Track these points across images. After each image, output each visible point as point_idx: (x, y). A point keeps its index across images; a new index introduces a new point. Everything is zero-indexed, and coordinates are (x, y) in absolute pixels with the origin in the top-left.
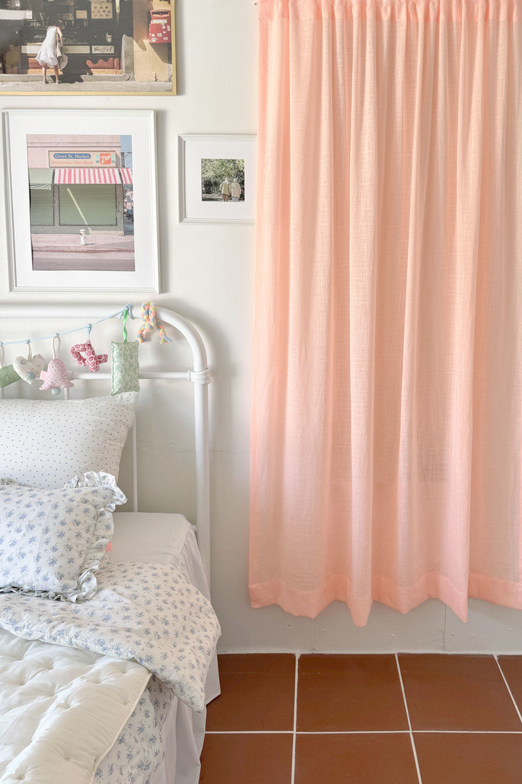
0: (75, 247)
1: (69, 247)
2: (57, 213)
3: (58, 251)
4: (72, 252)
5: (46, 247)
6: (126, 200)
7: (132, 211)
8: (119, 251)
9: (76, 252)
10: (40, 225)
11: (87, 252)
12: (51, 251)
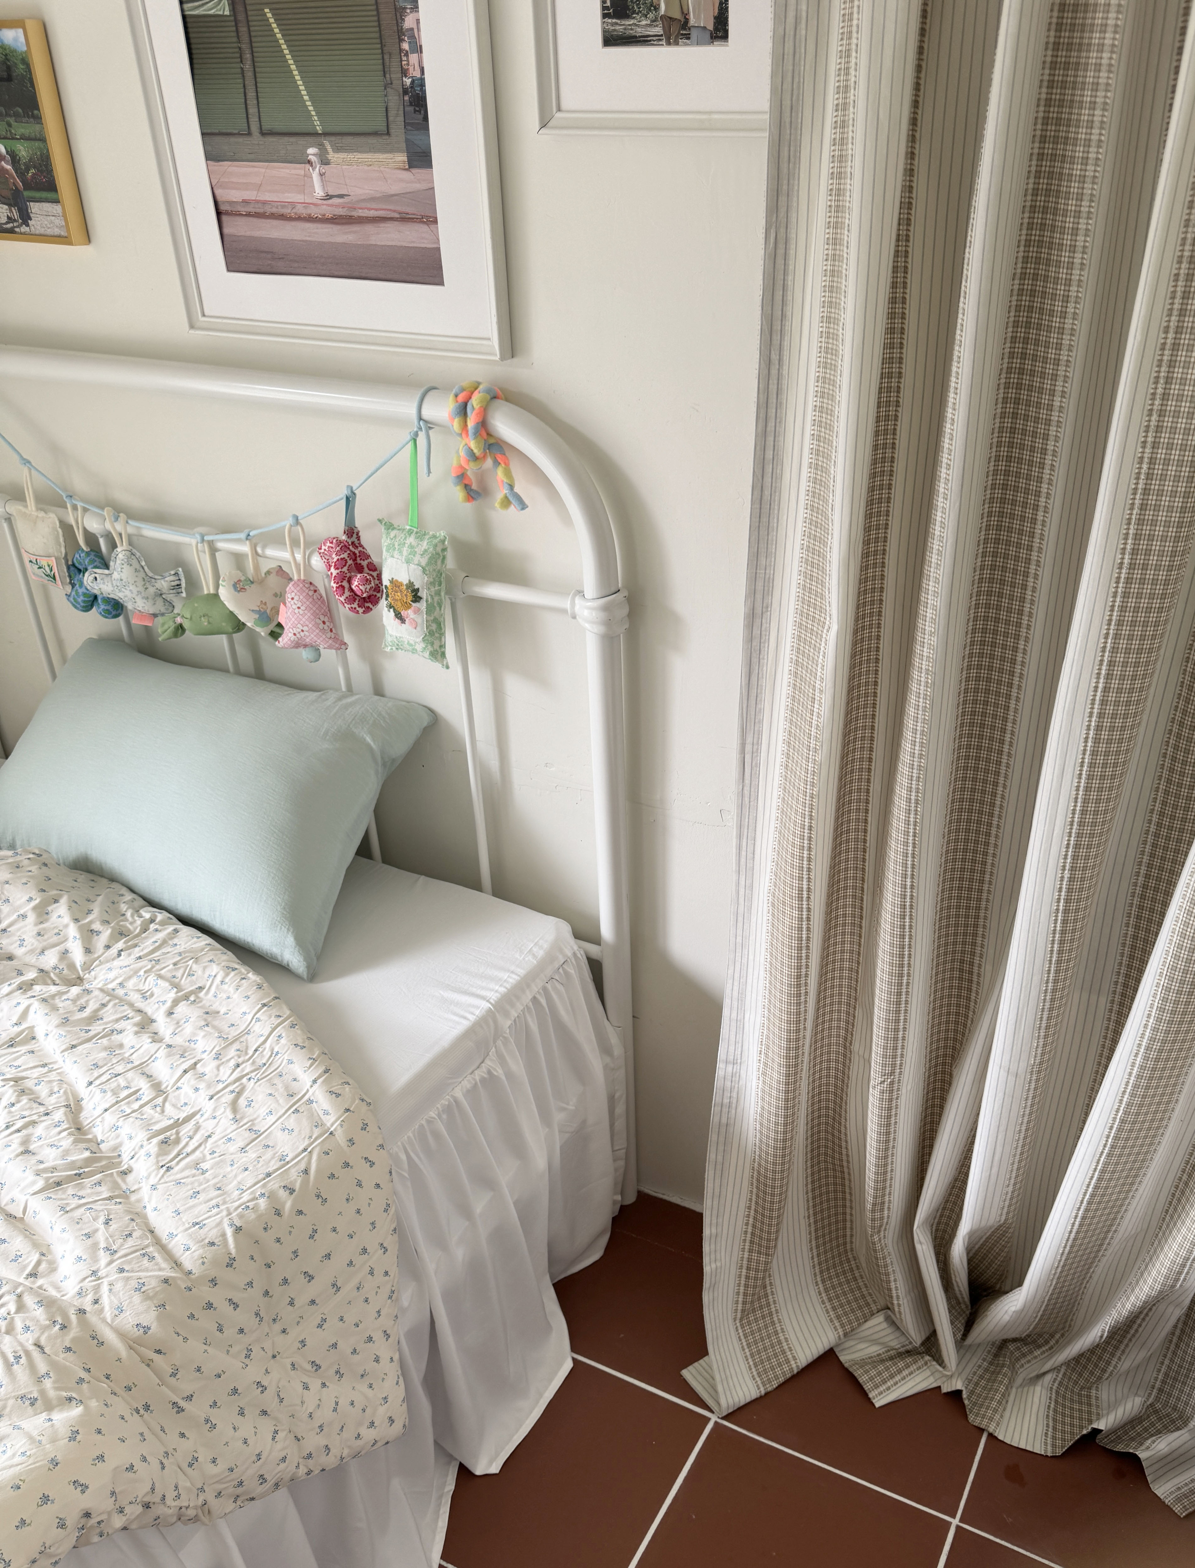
0: (306, 204)
1: (293, 204)
2: (251, 94)
3: (273, 216)
4: (299, 218)
5: (245, 202)
6: (405, 46)
7: (422, 83)
8: (405, 219)
9: (310, 219)
10: (221, 134)
11: (335, 220)
12: (258, 215)
